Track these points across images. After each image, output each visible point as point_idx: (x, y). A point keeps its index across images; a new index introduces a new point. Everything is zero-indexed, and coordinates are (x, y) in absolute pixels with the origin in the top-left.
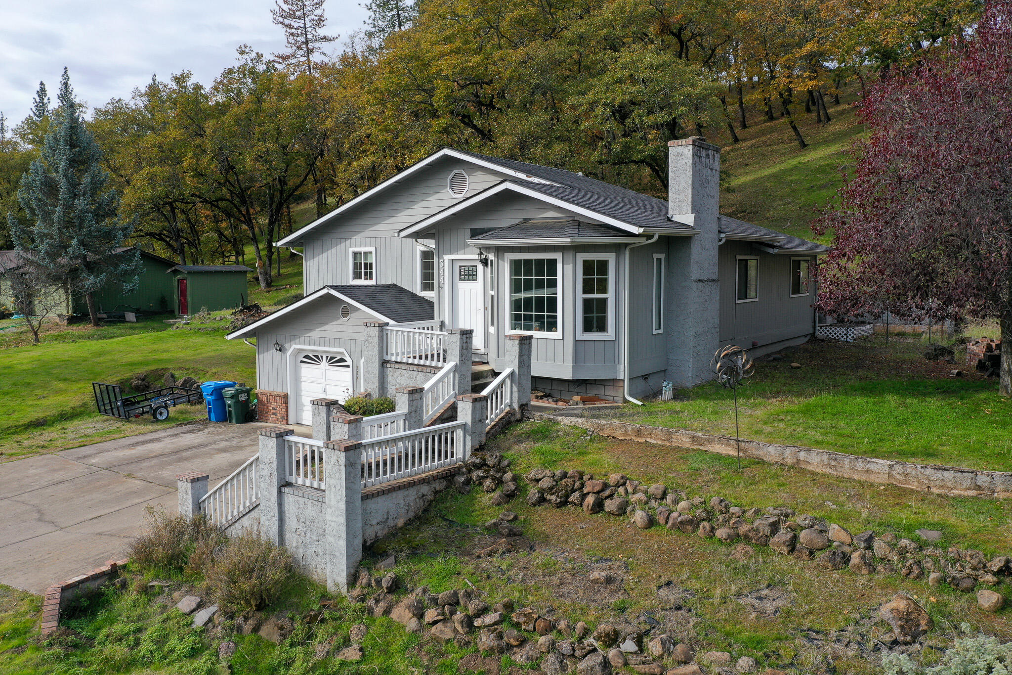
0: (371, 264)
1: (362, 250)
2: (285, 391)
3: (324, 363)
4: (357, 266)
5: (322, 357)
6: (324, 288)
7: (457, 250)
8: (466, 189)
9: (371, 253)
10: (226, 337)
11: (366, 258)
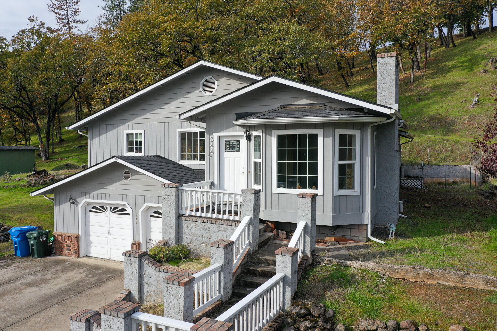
0: (141, 142)
1: (134, 132)
2: (77, 233)
3: (109, 212)
4: (130, 143)
5: (107, 207)
6: (113, 157)
7: (225, 129)
8: (215, 90)
9: (141, 134)
10: (30, 195)
11: (136, 137)
